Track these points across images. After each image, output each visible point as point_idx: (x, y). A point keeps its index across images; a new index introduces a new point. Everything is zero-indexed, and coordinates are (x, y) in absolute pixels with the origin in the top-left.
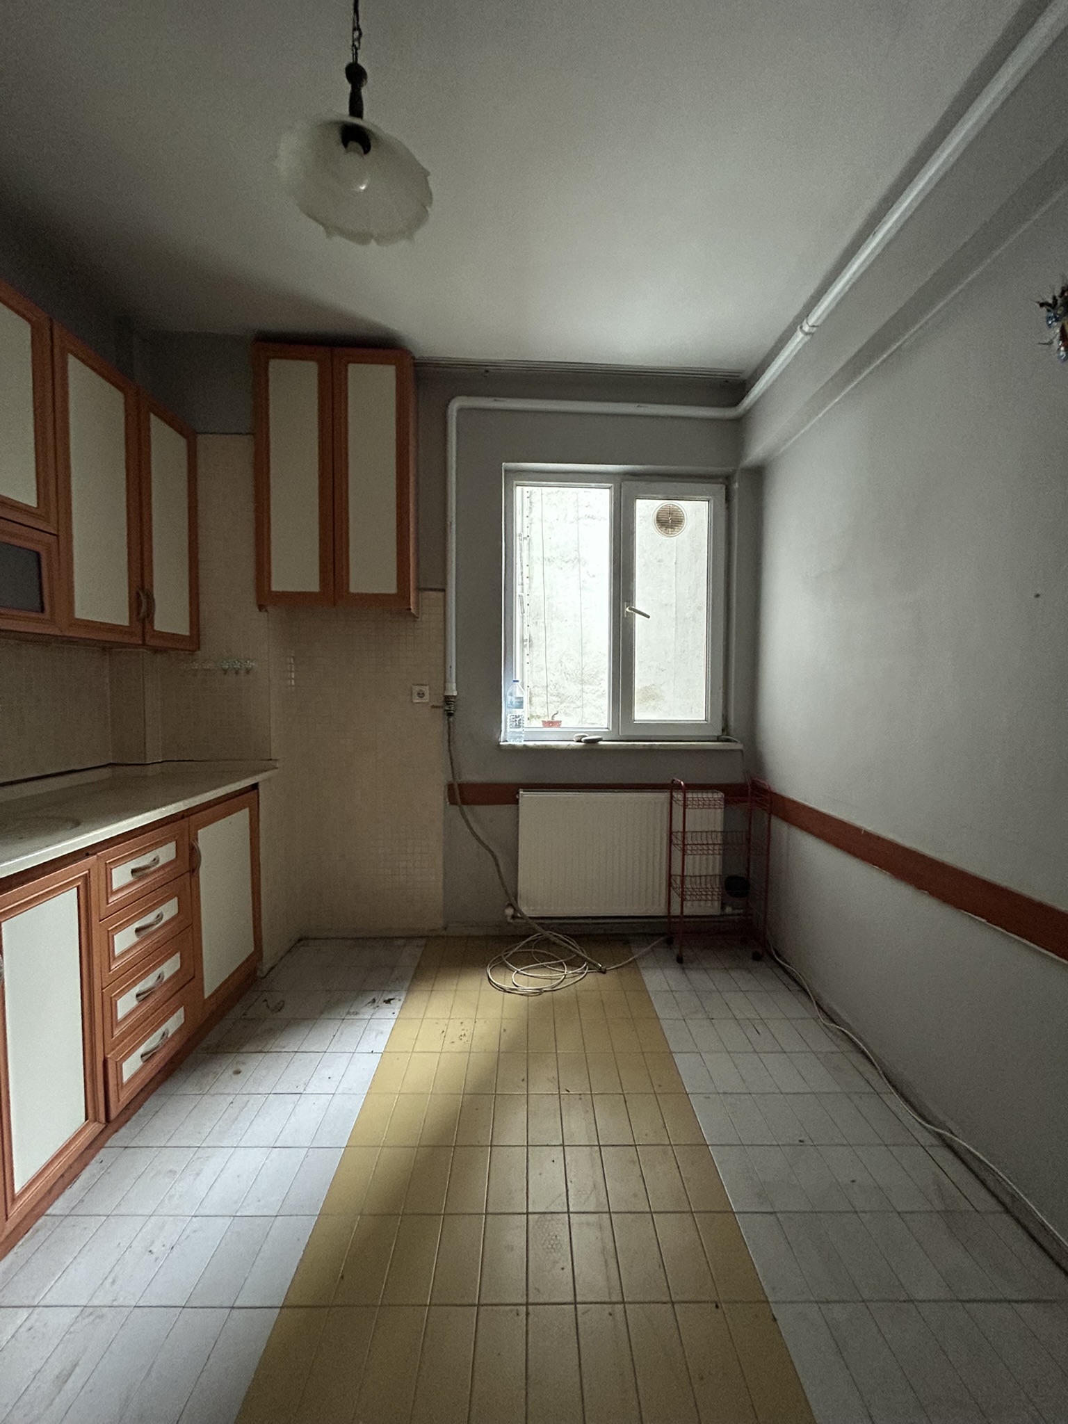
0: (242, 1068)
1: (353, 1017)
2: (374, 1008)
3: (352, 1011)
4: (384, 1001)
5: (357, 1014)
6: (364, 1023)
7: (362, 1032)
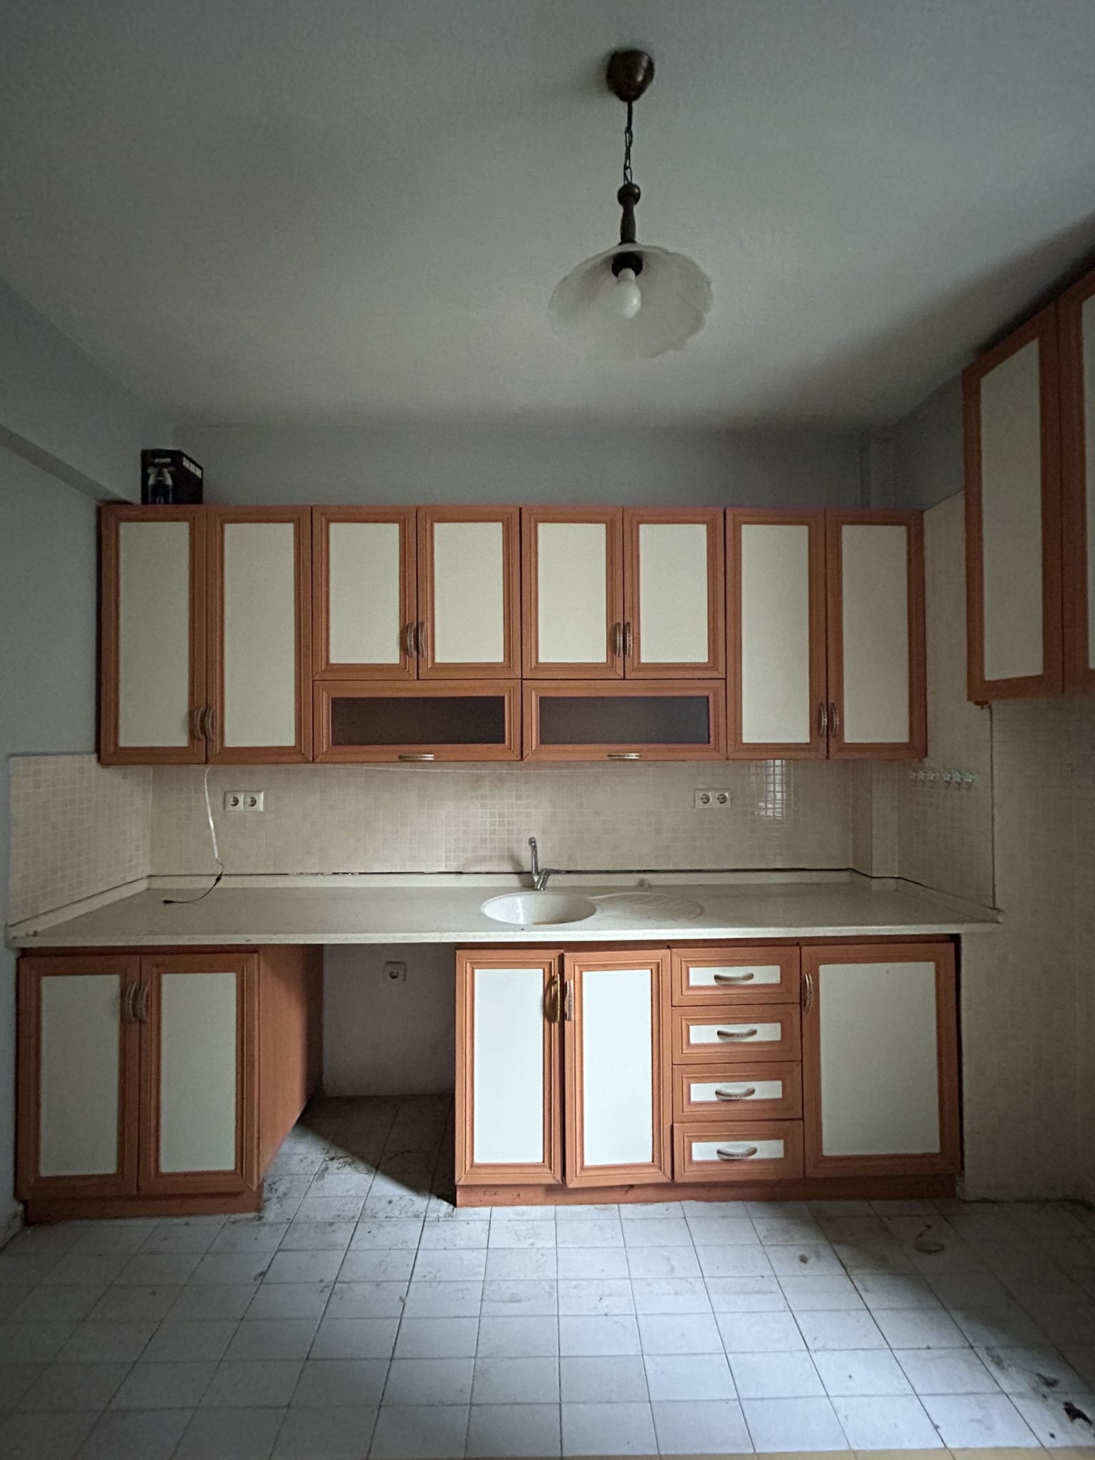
0: (812, 1261)
1: (987, 1360)
2: (1035, 1391)
3: (1000, 1353)
4: (1066, 1404)
5: (999, 1363)
6: (988, 1386)
7: (965, 1390)
